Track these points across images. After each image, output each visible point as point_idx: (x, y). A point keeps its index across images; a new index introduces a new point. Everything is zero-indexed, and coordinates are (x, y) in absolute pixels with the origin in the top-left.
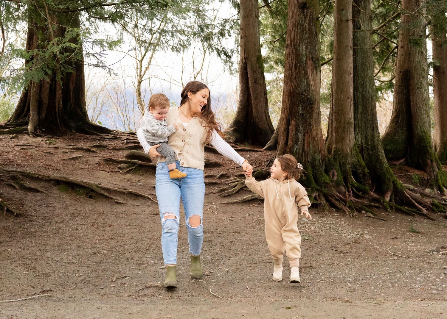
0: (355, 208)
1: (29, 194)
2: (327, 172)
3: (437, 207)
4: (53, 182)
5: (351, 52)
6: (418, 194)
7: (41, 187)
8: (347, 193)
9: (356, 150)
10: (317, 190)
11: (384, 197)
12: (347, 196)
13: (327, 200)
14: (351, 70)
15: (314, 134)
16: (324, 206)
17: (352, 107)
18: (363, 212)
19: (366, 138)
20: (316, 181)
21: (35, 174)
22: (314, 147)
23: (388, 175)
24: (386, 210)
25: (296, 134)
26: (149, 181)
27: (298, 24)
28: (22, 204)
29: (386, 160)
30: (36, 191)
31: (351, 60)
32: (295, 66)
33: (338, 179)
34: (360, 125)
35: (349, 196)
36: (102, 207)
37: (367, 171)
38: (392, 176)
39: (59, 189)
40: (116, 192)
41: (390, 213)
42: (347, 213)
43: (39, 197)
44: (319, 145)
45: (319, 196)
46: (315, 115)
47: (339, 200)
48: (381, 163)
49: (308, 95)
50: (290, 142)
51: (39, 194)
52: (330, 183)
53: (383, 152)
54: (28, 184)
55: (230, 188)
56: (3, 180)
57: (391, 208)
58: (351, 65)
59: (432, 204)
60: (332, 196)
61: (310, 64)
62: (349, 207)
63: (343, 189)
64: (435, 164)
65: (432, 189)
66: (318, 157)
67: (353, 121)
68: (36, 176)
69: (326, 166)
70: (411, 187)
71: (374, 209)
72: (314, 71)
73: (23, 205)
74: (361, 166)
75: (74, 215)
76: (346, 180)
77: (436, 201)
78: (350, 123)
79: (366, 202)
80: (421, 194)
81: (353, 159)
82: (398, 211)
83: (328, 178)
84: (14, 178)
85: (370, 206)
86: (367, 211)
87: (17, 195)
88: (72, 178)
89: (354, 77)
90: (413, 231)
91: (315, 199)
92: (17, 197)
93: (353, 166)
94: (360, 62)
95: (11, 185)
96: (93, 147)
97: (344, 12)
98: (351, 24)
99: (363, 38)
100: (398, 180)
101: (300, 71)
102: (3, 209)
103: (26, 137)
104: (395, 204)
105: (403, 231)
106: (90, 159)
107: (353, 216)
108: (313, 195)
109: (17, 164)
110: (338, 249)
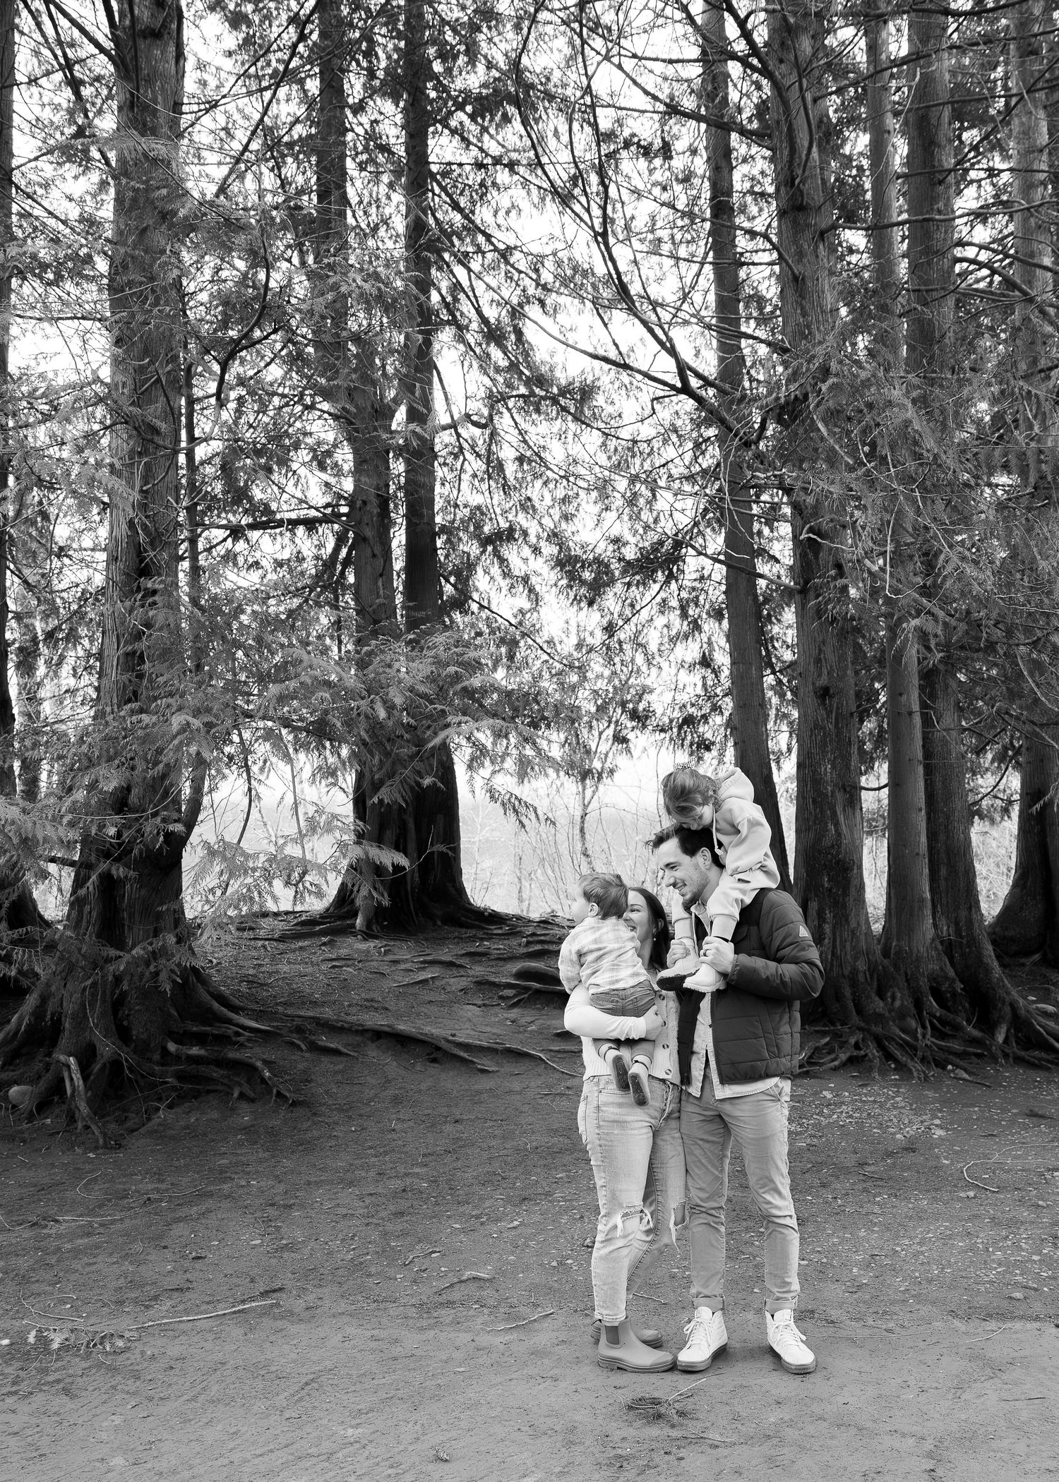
0: (934, 1060)
1: (323, 1058)
2: (880, 993)
4: (369, 1035)
5: (921, 770)
7: (346, 1045)
8: (919, 1030)
9: (936, 949)
10: (860, 1029)
11: (993, 1034)
12: (920, 1036)
13: (881, 1047)
14: (922, 804)
15: (853, 924)
16: (871, 1061)
17: (926, 871)
18: (950, 1067)
19: (957, 924)
20: (860, 1011)
21: (337, 1021)
22: (853, 948)
23: (1001, 992)
24: (996, 1062)
25: (820, 926)
26: (549, 1022)
27: (816, 726)
28: (307, 1081)
29: (996, 964)
30: (336, 1052)
31: (921, 784)
32: (814, 801)
33: (902, 1004)
34: (944, 901)
35: (924, 1037)
36: (451, 1080)
37: (959, 986)
38: (1008, 993)
39: (378, 1047)
40: (481, 1049)
41: (1002, 1066)
42: (915, 1074)
43: (338, 1063)
44: (863, 944)
45: (863, 1040)
46: (853, 890)
47: (904, 1046)
48: (988, 970)
49: (839, 853)
51: (343, 1059)
52: (887, 1014)
53: (990, 948)
54: (324, 1040)
56: (280, 1035)
57: (1006, 1056)
58: (922, 795)
60: (889, 1039)
61: (840, 797)
62: (923, 1060)
63: (913, 1023)
66: (862, 965)
67: (928, 895)
68: (340, 1024)
69: (879, 980)
70: (1051, 1009)
71: (974, 1059)
72: (849, 810)
73: (309, 1082)
74: (947, 978)
75: (396, 1101)
76: (918, 1004)
78: (922, 900)
79: (956, 1046)
81: (931, 966)
82: (1019, 1061)
83: (882, 1004)
84: (299, 1030)
86: (958, 1067)
87: (301, 1061)
88: (402, 1027)
89: (928, 814)
90: (1033, 1115)
91: (857, 1046)
92: (300, 1066)
93: (933, 978)
94: (939, 785)
95: (293, 1044)
96: (463, 955)
97: (904, 697)
98: (917, 719)
99: (945, 742)
100: (1021, 1001)
101: (822, 811)
102: (270, 1092)
103: (350, 940)
104: (1015, 1049)
105: (1015, 1115)
106: (452, 981)
107: (926, 1078)
108: (852, 1041)
109: (311, 1002)
110: (868, 1169)
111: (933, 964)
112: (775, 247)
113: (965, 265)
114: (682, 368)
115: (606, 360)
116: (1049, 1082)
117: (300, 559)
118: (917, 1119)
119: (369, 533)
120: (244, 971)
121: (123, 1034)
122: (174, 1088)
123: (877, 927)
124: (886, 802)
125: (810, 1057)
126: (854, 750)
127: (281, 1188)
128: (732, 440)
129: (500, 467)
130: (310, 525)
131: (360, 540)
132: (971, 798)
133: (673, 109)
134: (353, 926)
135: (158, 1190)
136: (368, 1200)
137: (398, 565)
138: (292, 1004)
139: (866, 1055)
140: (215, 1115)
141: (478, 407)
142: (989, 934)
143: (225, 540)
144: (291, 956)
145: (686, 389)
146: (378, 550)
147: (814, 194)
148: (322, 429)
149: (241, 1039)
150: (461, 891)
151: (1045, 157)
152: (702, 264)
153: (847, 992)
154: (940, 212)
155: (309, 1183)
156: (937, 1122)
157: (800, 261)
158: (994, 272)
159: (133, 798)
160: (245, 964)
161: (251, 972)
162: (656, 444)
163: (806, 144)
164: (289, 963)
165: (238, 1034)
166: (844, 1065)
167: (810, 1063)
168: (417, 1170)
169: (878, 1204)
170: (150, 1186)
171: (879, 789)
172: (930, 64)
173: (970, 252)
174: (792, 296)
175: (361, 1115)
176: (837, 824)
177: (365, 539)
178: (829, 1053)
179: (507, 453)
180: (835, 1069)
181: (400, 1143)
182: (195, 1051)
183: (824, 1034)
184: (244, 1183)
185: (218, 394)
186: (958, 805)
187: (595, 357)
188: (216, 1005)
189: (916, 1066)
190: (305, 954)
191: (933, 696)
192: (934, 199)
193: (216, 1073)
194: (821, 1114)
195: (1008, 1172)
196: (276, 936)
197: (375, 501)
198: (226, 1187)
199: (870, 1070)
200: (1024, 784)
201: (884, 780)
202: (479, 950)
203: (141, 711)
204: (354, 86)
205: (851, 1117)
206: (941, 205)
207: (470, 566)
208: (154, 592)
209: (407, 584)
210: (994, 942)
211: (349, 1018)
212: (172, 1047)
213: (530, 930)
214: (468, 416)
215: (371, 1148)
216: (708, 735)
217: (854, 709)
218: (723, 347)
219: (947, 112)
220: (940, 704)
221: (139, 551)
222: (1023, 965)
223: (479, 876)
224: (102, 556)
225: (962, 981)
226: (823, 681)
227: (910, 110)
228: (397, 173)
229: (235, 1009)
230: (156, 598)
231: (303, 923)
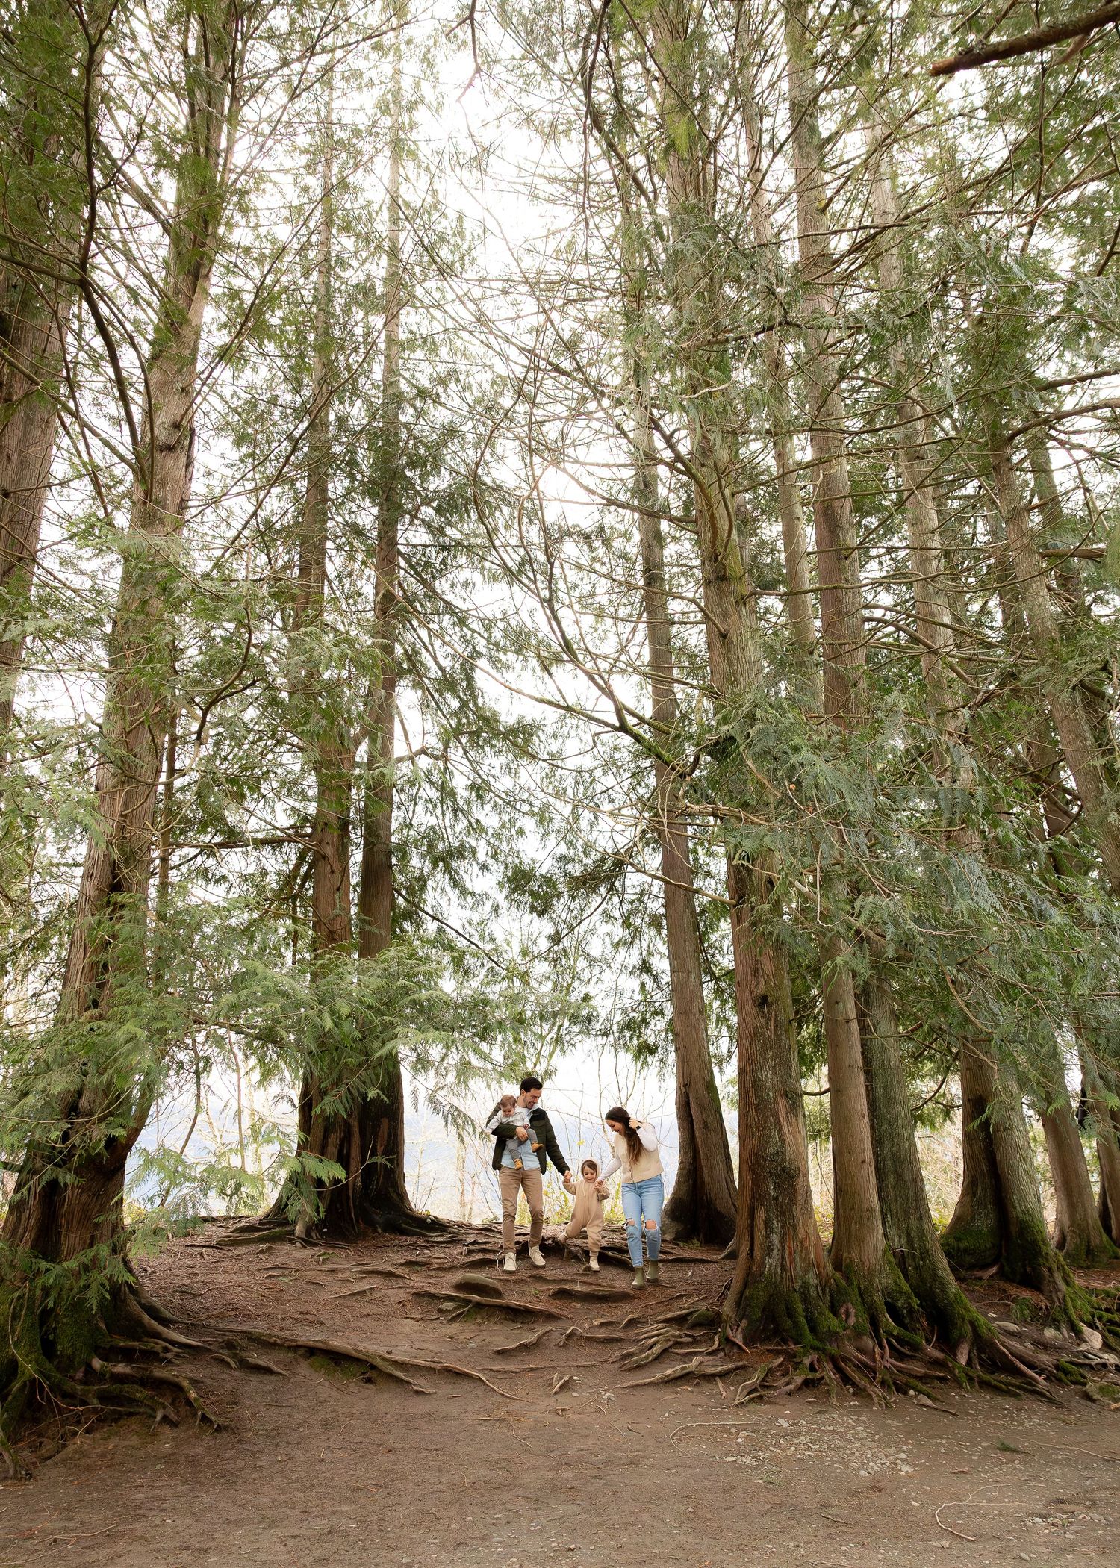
0: (895, 1384)
1: (253, 1378)
2: (834, 1310)
3: (1066, 1372)
4: (301, 1352)
5: (861, 1077)
6: (1028, 1344)
7: (277, 1363)
8: (877, 1350)
9: (889, 1261)
10: (815, 1349)
11: (955, 1355)
12: (878, 1357)
13: (838, 1370)
14: (865, 1111)
15: (801, 1234)
16: (826, 1384)
17: (873, 1179)
18: (912, 1392)
19: (908, 1235)
20: (813, 1329)
21: (270, 1336)
22: (803, 1260)
23: (959, 1309)
24: (961, 1387)
25: (768, 1237)
26: (489, 1339)
27: (755, 1033)
28: (234, 1403)
29: (952, 1278)
30: (268, 1371)
31: (862, 1090)
32: (756, 1108)
33: (857, 1321)
34: (894, 1211)
35: (882, 1357)
36: (385, 1402)
37: (915, 1302)
38: (967, 1310)
39: (311, 1366)
40: (418, 1367)
41: (967, 1391)
42: (875, 1400)
43: (269, 1383)
44: (813, 1255)
45: (818, 1361)
46: (799, 1198)
47: (861, 1367)
48: (944, 1286)
49: (783, 1160)
50: (757, 1253)
51: (273, 1378)
52: (842, 1332)
53: (944, 1259)
54: (255, 1357)
55: (642, 1351)
56: (209, 1351)
57: (971, 1379)
58: (863, 1100)
59: (1057, 1367)
60: (845, 1360)
61: (782, 1103)
62: (883, 1383)
63: (869, 1342)
64: (1058, 1276)
65: (1058, 1329)
66: (812, 1279)
67: (876, 1204)
68: (272, 1340)
69: (831, 1296)
70: (1013, 1327)
71: (936, 1383)
72: (792, 1117)
73: (237, 1404)
74: (902, 1293)
75: (327, 1426)
76: (874, 1322)
77: (1064, 1358)
78: (871, 1210)
79: (917, 1368)
80: (1036, 1342)
81: (884, 1280)
82: (985, 1385)
83: (836, 1321)
84: (230, 1346)
85: (924, 1378)
86: (920, 1392)
87: (228, 1380)
88: (338, 1343)
89: (872, 1121)
90: (1005, 1448)
91: (812, 1368)
92: (228, 1387)
93: (887, 1293)
94: (880, 1091)
95: (222, 1361)
96: (402, 1265)
97: (840, 1006)
98: (855, 1027)
99: (883, 1050)
100: (981, 1318)
101: (765, 1118)
102: (195, 1415)
103: (289, 1247)
104: (979, 1371)
105: (985, 1447)
106: (391, 1292)
107: (888, 1405)
108: (807, 1361)
109: (244, 1315)
110: (833, 1511)
111: (887, 1278)
112: (702, 610)
113: (874, 624)
114: (620, 710)
115: (550, 703)
116: (1019, 1410)
117: (265, 873)
118: (881, 1454)
119: (329, 851)
120: (178, 1281)
121: (48, 1349)
122: (95, 1411)
123: (827, 1236)
124: (828, 1105)
125: (763, 1380)
126: (795, 1056)
127: (198, 1527)
128: (669, 774)
129: (452, 794)
130: (275, 843)
131: (320, 858)
132: (913, 1103)
133: (612, 502)
134: (292, 1233)
135: (65, 1529)
136: (291, 1543)
137: (355, 879)
138: (224, 1317)
139: (822, 1378)
140: (134, 1441)
141: (434, 743)
142: (942, 1245)
143: (195, 857)
144: (226, 1264)
145: (623, 728)
146: (336, 867)
147: (735, 565)
148: (291, 761)
149: (169, 1355)
150: (402, 1196)
151: (937, 537)
152: (637, 623)
153: (799, 1307)
154: (847, 581)
155: (228, 1522)
156: (903, 1456)
157: (724, 621)
158: (899, 629)
159: (84, 1103)
160: (180, 1273)
161: (185, 1281)
162: (598, 773)
163: (727, 528)
164: (225, 1272)
165: (166, 1350)
166: (799, 1389)
167: (765, 1387)
168: (345, 1508)
169: (843, 1553)
170: (58, 1525)
171: (820, 1094)
172: (831, 468)
173: (878, 613)
174: (718, 649)
175: (288, 1443)
176: (780, 1131)
177: (324, 857)
178: (783, 1375)
179: (460, 783)
180: (790, 1394)
181: (328, 1475)
182: (121, 1368)
183: (778, 1353)
184: (157, 1522)
185: (199, 733)
186: (901, 1111)
187: (541, 701)
188: (146, 1318)
189: (876, 1391)
190: (242, 1263)
191: (868, 1003)
192: (841, 571)
193: (141, 1393)
194: (777, 1445)
195: (984, 1516)
196: (214, 1243)
197: (335, 823)
198: (139, 1527)
199: (828, 1394)
200: (965, 1090)
201: (825, 1085)
202: (420, 1259)
203: (100, 1017)
204: (337, 486)
205: (809, 1449)
206: (848, 575)
207: (422, 880)
208: (123, 906)
209: (361, 898)
210: (948, 1254)
211: (282, 1333)
212: (97, 1363)
213: (471, 1238)
214: (423, 751)
215: (297, 1481)
216: (651, 1040)
217: (792, 1017)
218: (657, 692)
219: (848, 504)
220: (877, 1012)
221: (114, 868)
222: (981, 1278)
223: (422, 1179)
224: (79, 871)
225: (918, 1296)
226: (761, 989)
227: (816, 502)
228: (370, 552)
229: (165, 1322)
230: (124, 912)
231: (242, 1230)
